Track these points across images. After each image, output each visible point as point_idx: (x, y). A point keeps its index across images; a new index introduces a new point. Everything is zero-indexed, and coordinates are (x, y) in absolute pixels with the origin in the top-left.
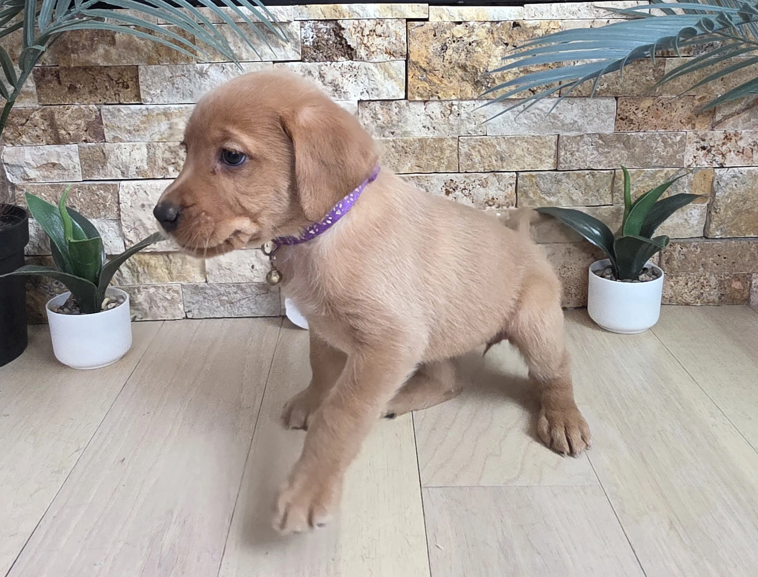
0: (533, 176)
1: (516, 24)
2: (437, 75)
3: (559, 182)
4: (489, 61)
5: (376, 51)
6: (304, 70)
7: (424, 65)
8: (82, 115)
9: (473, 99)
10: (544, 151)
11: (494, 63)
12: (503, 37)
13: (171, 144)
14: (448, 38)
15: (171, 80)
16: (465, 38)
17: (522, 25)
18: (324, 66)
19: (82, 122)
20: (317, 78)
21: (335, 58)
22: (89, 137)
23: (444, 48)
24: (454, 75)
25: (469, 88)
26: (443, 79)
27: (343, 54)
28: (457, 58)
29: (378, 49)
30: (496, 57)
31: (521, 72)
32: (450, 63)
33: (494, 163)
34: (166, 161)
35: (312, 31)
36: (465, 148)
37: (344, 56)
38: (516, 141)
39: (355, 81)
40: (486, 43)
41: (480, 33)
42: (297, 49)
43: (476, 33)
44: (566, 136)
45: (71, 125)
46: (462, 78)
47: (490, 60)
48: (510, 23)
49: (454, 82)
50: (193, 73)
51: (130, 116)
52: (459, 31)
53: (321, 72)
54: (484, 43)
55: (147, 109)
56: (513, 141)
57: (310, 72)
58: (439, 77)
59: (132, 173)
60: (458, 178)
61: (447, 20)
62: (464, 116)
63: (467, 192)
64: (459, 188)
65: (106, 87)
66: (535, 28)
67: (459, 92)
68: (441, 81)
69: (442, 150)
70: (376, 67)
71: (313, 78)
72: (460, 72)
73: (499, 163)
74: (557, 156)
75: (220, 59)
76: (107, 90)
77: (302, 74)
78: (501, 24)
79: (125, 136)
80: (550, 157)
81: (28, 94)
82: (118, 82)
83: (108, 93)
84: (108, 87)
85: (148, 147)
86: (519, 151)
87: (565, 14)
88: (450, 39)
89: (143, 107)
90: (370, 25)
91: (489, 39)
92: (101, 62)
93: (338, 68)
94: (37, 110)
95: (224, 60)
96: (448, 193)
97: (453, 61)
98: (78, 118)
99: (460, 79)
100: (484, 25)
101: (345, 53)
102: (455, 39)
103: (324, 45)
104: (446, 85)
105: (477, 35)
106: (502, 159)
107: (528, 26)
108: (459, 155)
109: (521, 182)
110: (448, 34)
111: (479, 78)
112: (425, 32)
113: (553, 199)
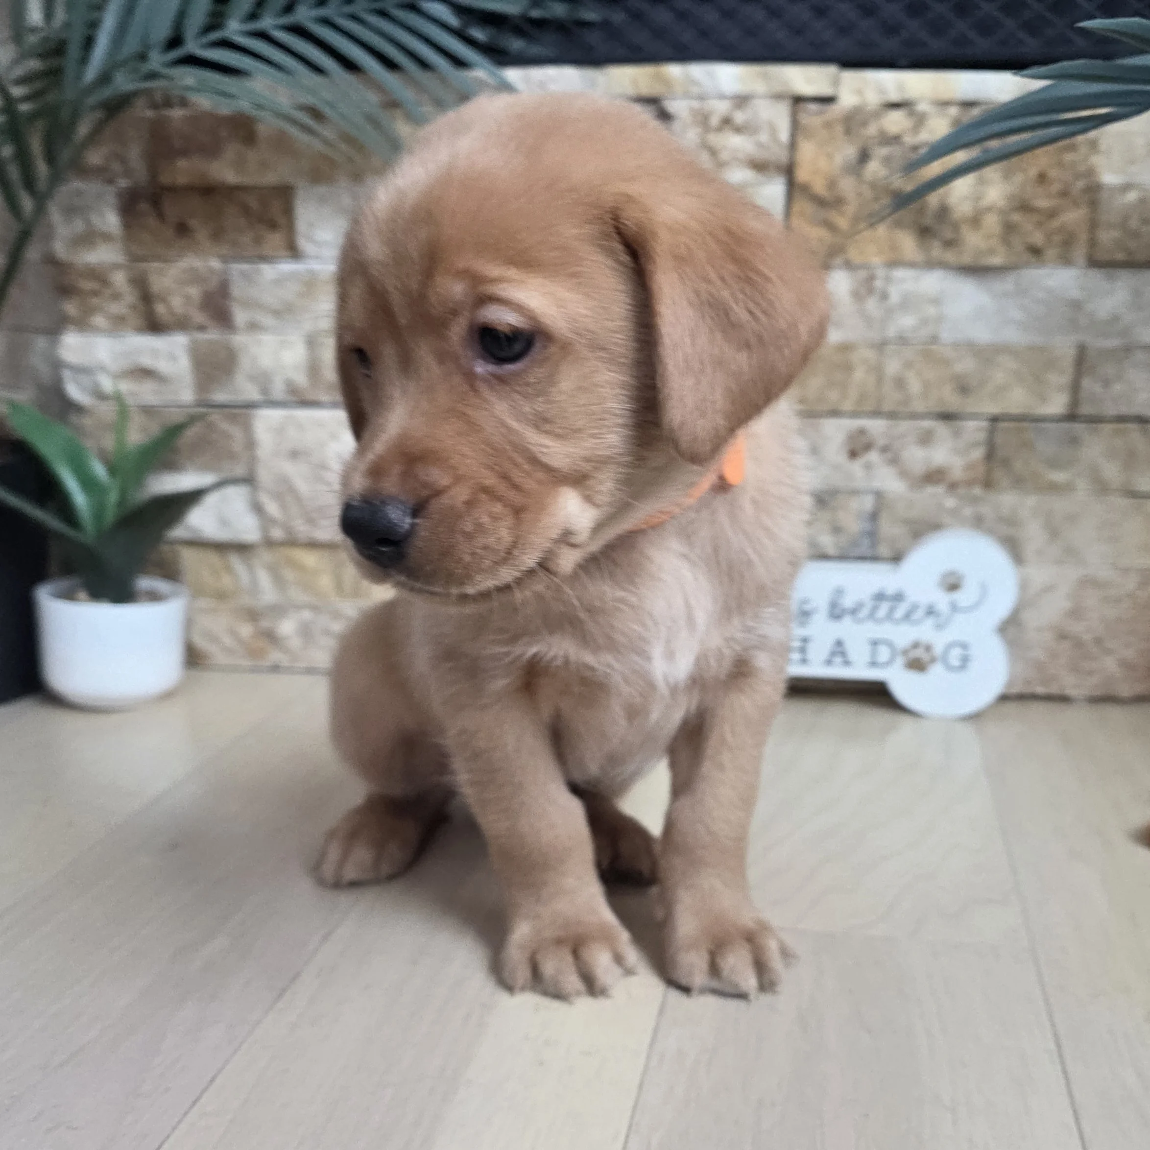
0: (1023, 429)
3: (1074, 441)
7: (822, 192)
8: (195, 277)
9: (914, 265)
10: (1048, 378)
14: (873, 137)
16: (906, 138)
19: (194, 292)
22: (208, 323)
23: (864, 157)
25: (908, 243)
29: (734, 157)
32: (873, 188)
33: (948, 398)
36: (893, 367)
38: (995, 355)
43: (927, 128)
44: (1098, 348)
45: (176, 294)
46: (896, 222)
49: (882, 228)
51: (279, 282)
52: (895, 121)
55: (309, 271)
56: (989, 354)
58: (849, 217)
59: (278, 390)
60: (876, 426)
61: (873, 99)
62: (894, 298)
63: (891, 455)
64: (874, 448)
68: (851, 226)
69: (848, 368)
73: (958, 399)
74: (1075, 388)
76: (241, 233)
80: (1059, 389)
81: (107, 237)
82: (260, 218)
83: (242, 239)
85: (311, 342)
86: (1000, 379)
88: (875, 139)
89: (301, 267)
90: (721, 108)
94: (121, 268)
96: (853, 454)
98: (190, 283)
99: (892, 223)
100: (945, 112)
102: (885, 140)
104: (860, 234)
105: (930, 133)
106: (964, 392)
108: (880, 380)
109: (999, 439)
110: (872, 130)
111: (928, 221)
112: (828, 125)
113: (1059, 477)
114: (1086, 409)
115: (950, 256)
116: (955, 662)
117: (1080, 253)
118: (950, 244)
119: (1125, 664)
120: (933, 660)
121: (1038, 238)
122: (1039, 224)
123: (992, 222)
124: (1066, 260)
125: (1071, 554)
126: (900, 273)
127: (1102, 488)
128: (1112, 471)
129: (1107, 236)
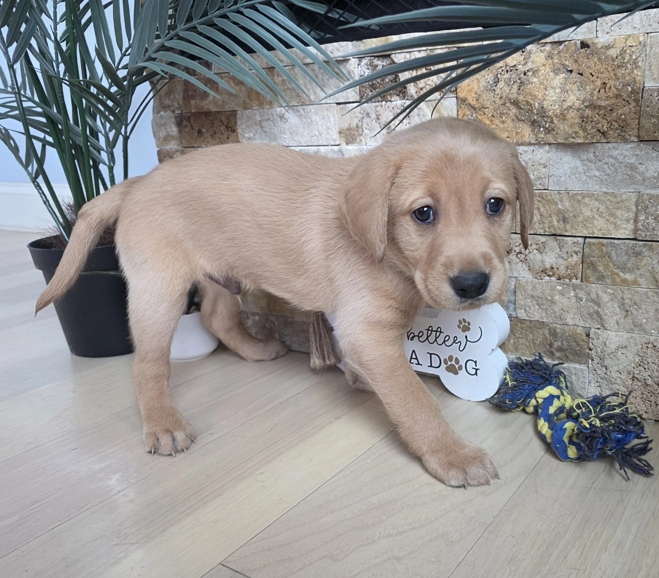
0: (603, 245)
1: (584, 44)
2: (487, 113)
3: (638, 254)
4: (545, 94)
5: (425, 87)
6: (362, 112)
7: (474, 103)
9: (530, 144)
10: (619, 213)
11: (552, 96)
12: (567, 63)
14: (501, 67)
15: (260, 124)
16: (520, 67)
17: (591, 45)
18: (379, 107)
20: (374, 120)
21: (389, 97)
23: (496, 80)
24: (507, 113)
25: (526, 130)
26: (493, 119)
27: (398, 93)
28: (508, 91)
29: (426, 85)
30: (553, 88)
31: (586, 107)
32: (501, 98)
33: (555, 223)
35: (368, 69)
37: (398, 95)
38: (584, 197)
39: (409, 123)
40: (543, 71)
41: (537, 59)
42: (355, 90)
43: (532, 59)
44: (647, 195)
46: (517, 117)
47: (547, 93)
48: (576, 44)
49: (509, 121)
50: (275, 117)
53: (377, 113)
54: (541, 70)
56: (580, 198)
57: (368, 114)
58: (490, 116)
63: (523, 256)
64: (513, 251)
65: (222, 131)
66: (608, 47)
67: (514, 135)
68: (491, 121)
70: (428, 106)
71: (370, 120)
72: (514, 110)
73: (562, 225)
74: (636, 220)
75: (295, 102)
76: (222, 134)
77: (361, 116)
78: (565, 46)
80: (628, 221)
81: (173, 138)
82: (228, 126)
83: (222, 137)
84: (223, 132)
86: (587, 213)
87: (651, 25)
88: (503, 68)
91: (547, 66)
92: (212, 108)
93: (391, 109)
94: (178, 151)
95: (299, 103)
97: (504, 95)
99: (515, 118)
100: (542, 48)
101: (400, 92)
102: (508, 68)
103: (378, 83)
104: (497, 125)
105: (533, 62)
106: (565, 220)
107: (599, 46)
111: (535, 116)
113: (629, 276)
114: (642, 235)
117: (632, 133)
121: (603, 124)
122: (604, 115)
123: (573, 115)
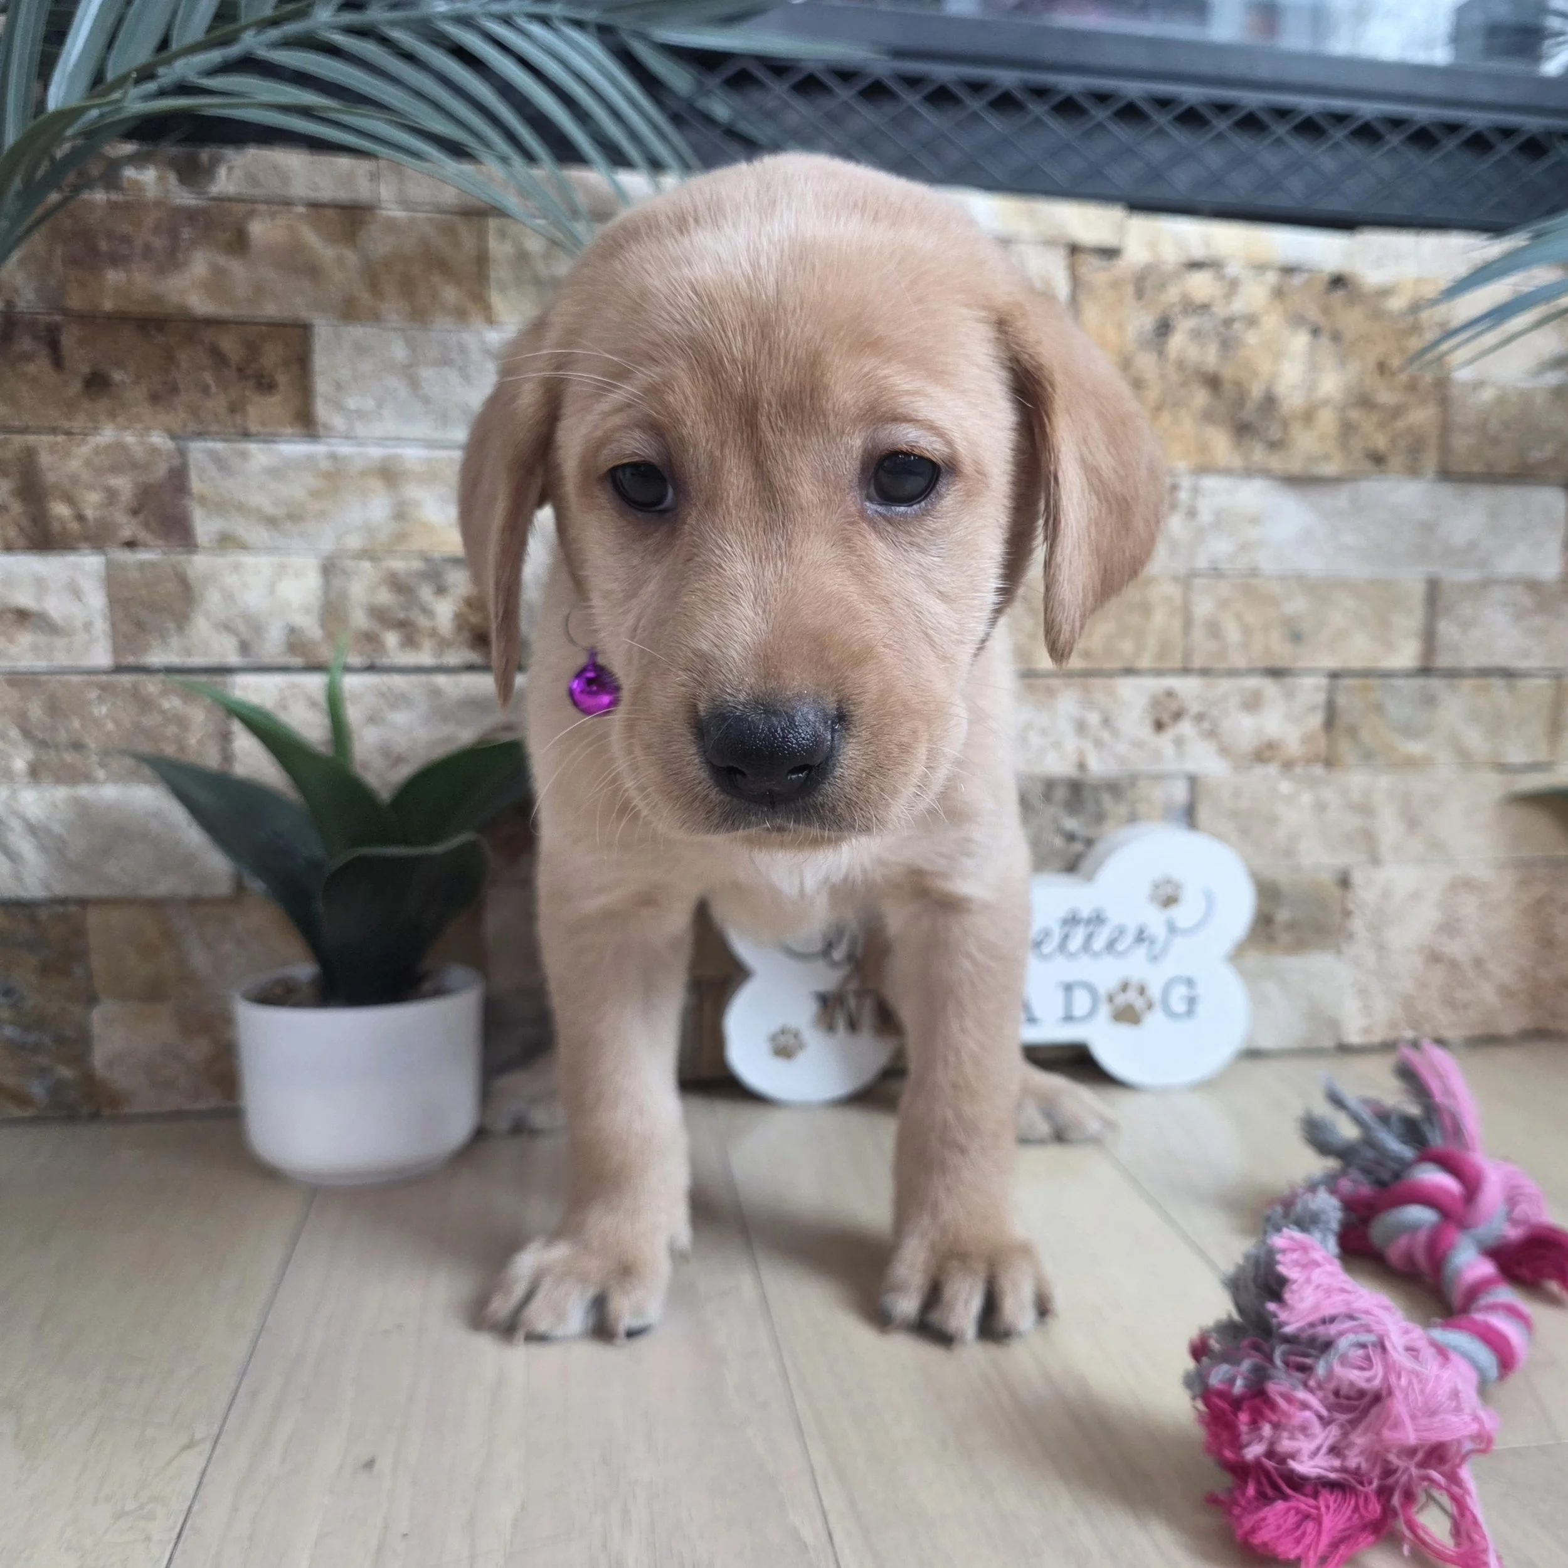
0: (1370, 687)
1: (1338, 281)
3: (1429, 701)
4: (1274, 371)
8: (123, 461)
9: (1228, 472)
10: (1393, 619)
11: (1288, 377)
13: (398, 565)
15: (409, 374)
16: (1216, 308)
17: (1353, 284)
19: (123, 484)
22: (143, 535)
23: (1164, 328)
24: (1187, 403)
25: (1220, 443)
28: (1198, 355)
30: (1291, 362)
33: (1276, 646)
34: (379, 615)
36: (1203, 607)
38: (1330, 589)
40: (1267, 323)
43: (1242, 295)
44: (1448, 582)
45: (90, 487)
46: (1206, 415)
47: (1280, 367)
49: (1188, 422)
50: (475, 355)
51: (276, 473)
52: (1201, 285)
54: (1263, 321)
55: (333, 457)
56: (1323, 590)
59: (272, 649)
60: (1187, 687)
61: (1170, 255)
62: (1205, 516)
64: (1187, 715)
65: (207, 386)
66: (1385, 293)
67: (1195, 452)
73: (1290, 648)
74: (1429, 634)
76: (208, 395)
78: (1304, 277)
79: (257, 534)
80: (1409, 635)
85: (329, 569)
86: (1335, 619)
89: (319, 449)
91: (1275, 312)
92: (200, 304)
96: (1159, 726)
97: (1188, 364)
98: (115, 469)
99: (1200, 415)
102: (1190, 309)
105: (1245, 302)
106: (1296, 637)
107: (1369, 288)
108: (1188, 624)
109: (1342, 700)
110: (1172, 294)
111: (1248, 413)
112: (1116, 285)
113: (1416, 748)
114: (1443, 660)
115: (1275, 462)
116: (1179, 1007)
117: (1430, 461)
118: (1274, 446)
119: (1505, 992)
120: (1150, 1006)
121: (1380, 442)
122: (1382, 425)
123: (1327, 420)
124: (1413, 471)
125: (1437, 848)
126: (1209, 483)
127: (1466, 760)
128: (1475, 739)
129: (1462, 443)
